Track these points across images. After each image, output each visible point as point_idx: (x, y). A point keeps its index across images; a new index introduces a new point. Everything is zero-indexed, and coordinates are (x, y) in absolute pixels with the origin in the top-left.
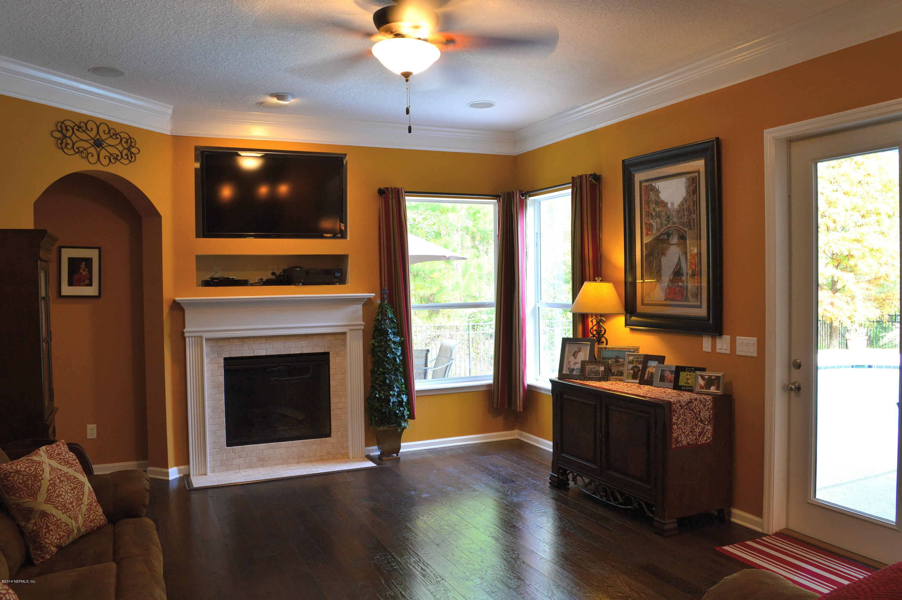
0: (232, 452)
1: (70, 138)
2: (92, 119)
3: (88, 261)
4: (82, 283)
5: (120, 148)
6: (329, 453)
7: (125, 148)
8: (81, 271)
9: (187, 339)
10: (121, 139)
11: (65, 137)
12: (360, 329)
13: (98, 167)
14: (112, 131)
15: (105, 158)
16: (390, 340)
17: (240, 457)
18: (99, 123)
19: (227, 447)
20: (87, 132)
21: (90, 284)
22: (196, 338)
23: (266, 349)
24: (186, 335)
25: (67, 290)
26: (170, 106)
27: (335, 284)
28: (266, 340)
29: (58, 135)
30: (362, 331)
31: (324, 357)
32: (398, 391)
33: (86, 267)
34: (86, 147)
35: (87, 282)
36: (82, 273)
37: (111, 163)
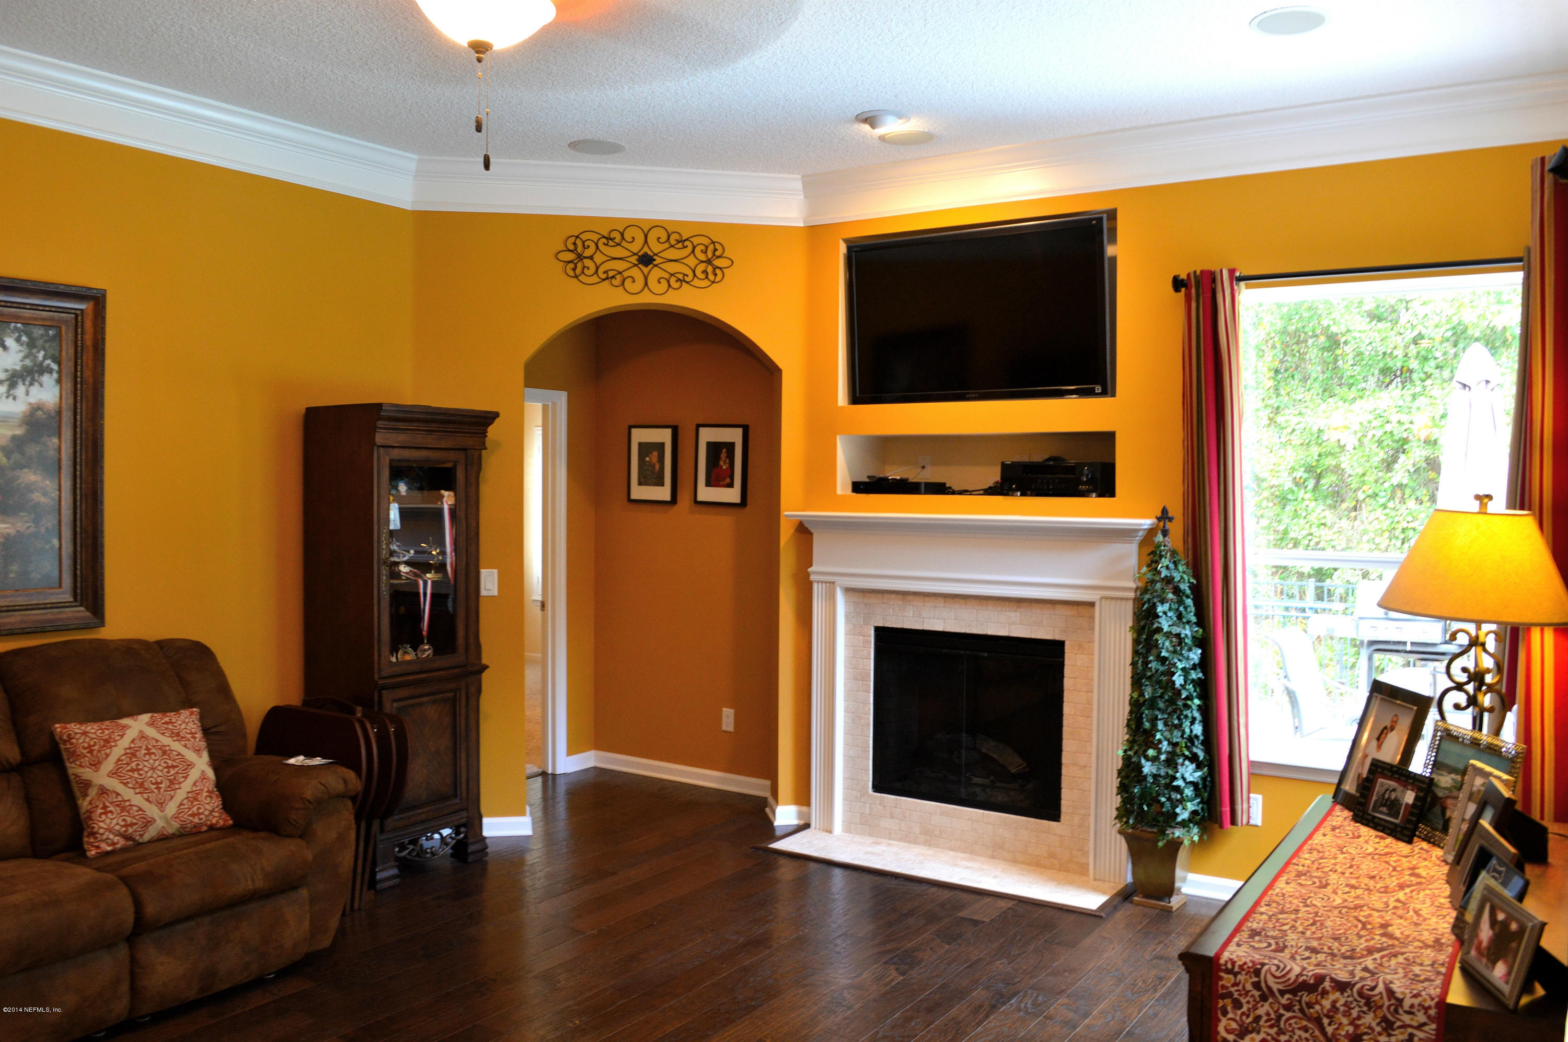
0: (880, 804)
1: (591, 258)
2: (633, 224)
3: (731, 446)
4: (722, 483)
5: (692, 261)
6: (1052, 855)
7: (702, 262)
8: (721, 463)
9: (815, 586)
10: (694, 248)
11: (580, 257)
12: (1127, 599)
13: (646, 299)
14: (674, 238)
15: (660, 283)
16: (1159, 630)
17: (892, 817)
18: (647, 229)
19: (874, 791)
20: (624, 244)
21: (731, 485)
22: (828, 585)
23: (944, 619)
24: (812, 578)
25: (706, 493)
26: (795, 176)
27: (1087, 496)
28: (945, 602)
29: (570, 256)
30: (1131, 603)
31: (1055, 649)
32: (1168, 753)
33: (727, 457)
34: (620, 270)
35: (728, 480)
36: (722, 467)
37: (670, 289)
